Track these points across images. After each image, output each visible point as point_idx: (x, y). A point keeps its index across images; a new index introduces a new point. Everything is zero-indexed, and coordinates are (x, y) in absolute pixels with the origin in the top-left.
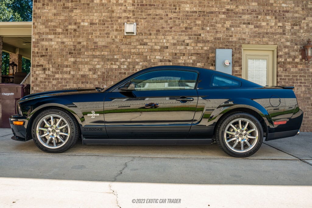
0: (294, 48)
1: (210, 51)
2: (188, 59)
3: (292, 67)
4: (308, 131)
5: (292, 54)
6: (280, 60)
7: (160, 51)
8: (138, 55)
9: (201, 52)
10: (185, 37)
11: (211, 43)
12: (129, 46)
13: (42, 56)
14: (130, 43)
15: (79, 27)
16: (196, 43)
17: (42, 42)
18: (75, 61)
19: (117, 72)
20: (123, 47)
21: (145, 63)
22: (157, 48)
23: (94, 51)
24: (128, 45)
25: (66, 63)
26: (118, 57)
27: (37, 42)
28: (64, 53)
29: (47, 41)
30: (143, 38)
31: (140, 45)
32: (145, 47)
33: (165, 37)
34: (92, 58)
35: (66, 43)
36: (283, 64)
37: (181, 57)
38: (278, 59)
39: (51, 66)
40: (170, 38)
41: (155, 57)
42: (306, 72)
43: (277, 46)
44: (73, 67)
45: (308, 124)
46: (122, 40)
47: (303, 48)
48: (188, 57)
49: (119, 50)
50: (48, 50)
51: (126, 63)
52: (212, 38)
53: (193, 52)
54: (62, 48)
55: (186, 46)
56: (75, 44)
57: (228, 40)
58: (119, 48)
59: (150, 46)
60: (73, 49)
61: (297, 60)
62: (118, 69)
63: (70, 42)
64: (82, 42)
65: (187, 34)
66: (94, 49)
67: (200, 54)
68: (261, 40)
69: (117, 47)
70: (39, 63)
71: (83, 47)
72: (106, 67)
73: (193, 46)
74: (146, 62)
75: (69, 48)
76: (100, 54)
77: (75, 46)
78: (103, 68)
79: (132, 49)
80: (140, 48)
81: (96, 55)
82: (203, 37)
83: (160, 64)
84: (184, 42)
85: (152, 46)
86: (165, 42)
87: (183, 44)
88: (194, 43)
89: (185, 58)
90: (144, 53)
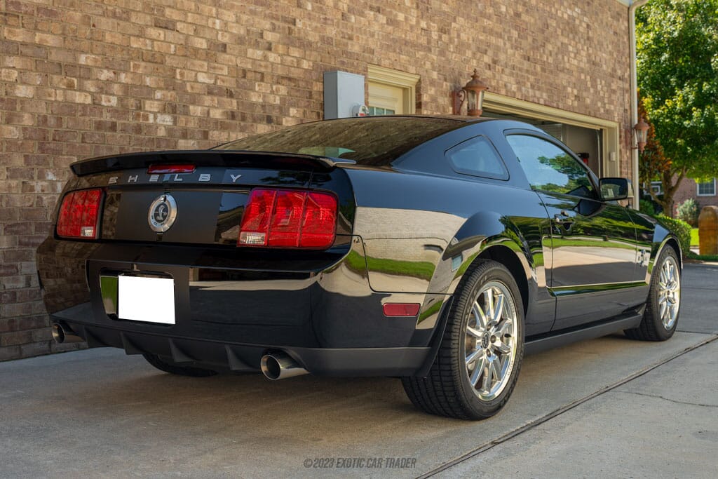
0: (442, 85)
1: (314, 74)
2: (271, 93)
5: (441, 101)
7: (207, 55)
8: (150, 61)
9: (295, 76)
10: (264, 22)
11: (316, 50)
12: (122, 23)
14: (126, 15)
16: (288, 46)
19: (87, 119)
20: (105, 24)
21: (169, 95)
22: (199, 46)
23: (6, 22)
24: (120, 19)
26: (90, 63)
31: (156, 26)
32: (171, 35)
33: (220, 10)
37: (257, 84)
38: (422, 110)
40: (229, 16)
41: (196, 75)
43: (420, 78)
47: (453, 90)
48: (271, 86)
49: (92, 32)
51: (116, 88)
52: (317, 38)
53: (280, 72)
55: (266, 52)
57: (346, 49)
58: (94, 26)
59: (181, 37)
62: (91, 110)
65: (268, 12)
66: (6, 14)
67: (296, 80)
68: (398, 60)
72: (50, 96)
73: (280, 52)
74: (174, 89)
76: (28, 41)
78: (39, 98)
79: (135, 36)
80: (155, 37)
81: (13, 42)
82: (299, 30)
83: (208, 100)
84: (262, 38)
85: (187, 37)
86: (220, 30)
87: (260, 45)
88: (282, 44)
89: (265, 88)
90: (167, 58)
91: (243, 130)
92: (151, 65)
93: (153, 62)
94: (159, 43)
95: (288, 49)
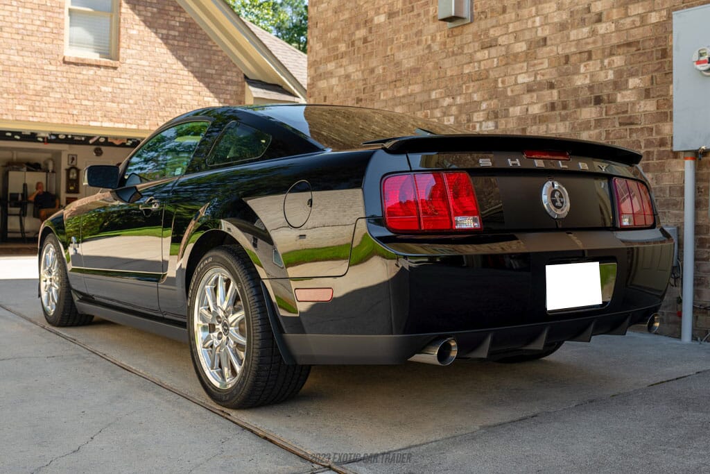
2: (601, 69)
7: (527, 56)
8: (478, 80)
9: (638, 37)
12: (459, 58)
14: (461, 50)
15: (370, 31)
17: (319, 82)
20: (447, 63)
21: (492, 103)
22: (519, 50)
23: (395, 86)
24: (457, 54)
26: (438, 96)
28: (350, 103)
29: (325, 78)
30: (489, 26)
31: (482, 49)
32: (493, 51)
33: (540, 6)
34: (392, 105)
35: (352, 77)
37: (582, 66)
40: (550, 8)
41: (516, 78)
46: (445, 44)
48: (602, 62)
49: (439, 73)
50: (327, 99)
51: (454, 110)
53: (614, 41)
54: (347, 90)
55: (594, 26)
56: (365, 77)
58: (440, 68)
59: (503, 49)
60: (362, 88)
63: (357, 73)
64: (376, 67)
66: (396, 81)
67: (638, 42)
69: (436, 66)
71: (378, 79)
73: (615, 17)
74: (496, 98)
75: (357, 88)
76: (405, 93)
77: (365, 80)
79: (466, 64)
80: (481, 58)
81: (398, 97)
83: (527, 98)
84: (589, 12)
85: (508, 46)
86: (539, 27)
87: (586, 20)
88: (617, 8)
89: (593, 66)
90: (491, 72)
91: (563, 119)
92: (479, 82)
93: (481, 80)
94: (485, 62)
95: (627, 9)
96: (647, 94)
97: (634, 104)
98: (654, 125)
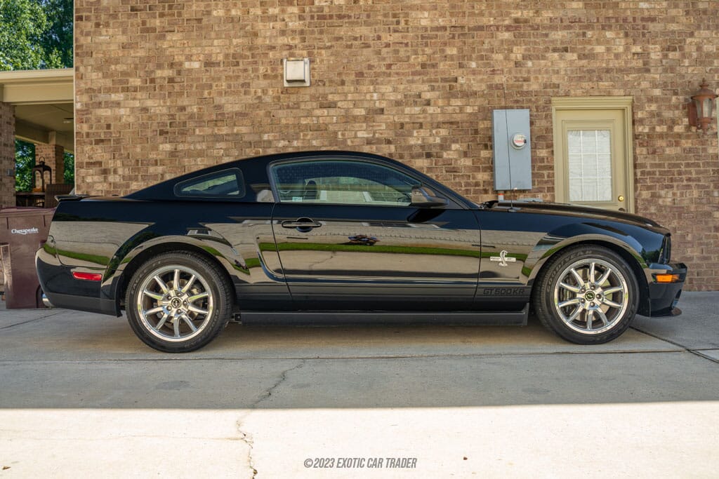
0: (670, 100)
1: (480, 115)
2: (431, 135)
3: (668, 146)
4: (710, 288)
5: (668, 114)
6: (640, 129)
7: (366, 119)
8: (317, 130)
9: (458, 120)
10: (422, 86)
11: (482, 97)
12: (294, 111)
13: (98, 142)
14: (297, 105)
15: (179, 73)
16: (448, 99)
17: (97, 110)
18: (173, 150)
20: (281, 114)
22: (358, 114)
23: (216, 125)
24: (293, 108)
25: (153, 156)
26: (271, 138)
27: (85, 111)
28: (150, 134)
29: (107, 107)
30: (327, 92)
31: (321, 107)
32: (332, 111)
33: (377, 86)
34: (212, 141)
35: (152, 111)
36: (646, 138)
37: (415, 132)
38: (636, 127)
39: (119, 163)
40: (387, 89)
41: (356, 134)
42: (700, 156)
43: (631, 97)
44: (171, 163)
45: (710, 272)
46: (279, 98)
47: (690, 100)
48: (431, 131)
49: (272, 120)
50: (112, 128)
52: (484, 87)
53: (440, 119)
54: (144, 121)
55: (424, 107)
56: (172, 113)
57: (520, 90)
58: (273, 116)
59: (342, 110)
60: (169, 122)
61: (678, 129)
63: (161, 108)
64: (188, 106)
65: (425, 78)
66: (216, 121)
67: (458, 122)
68: (596, 87)
69: (268, 114)
70: (92, 158)
71: (191, 117)
73: (440, 105)
74: (336, 145)
75: (159, 121)
76: (230, 132)
77: (172, 115)
79: (304, 117)
80: (320, 115)
81: (219, 135)
82: (462, 85)
84: (420, 97)
85: (347, 110)
86: (377, 100)
87: (418, 103)
88: (442, 98)
89: (424, 133)
90: (330, 126)
92: (318, 132)
94: (324, 118)
95: (449, 101)
96: (465, 154)
97: (456, 160)
98: (471, 174)
